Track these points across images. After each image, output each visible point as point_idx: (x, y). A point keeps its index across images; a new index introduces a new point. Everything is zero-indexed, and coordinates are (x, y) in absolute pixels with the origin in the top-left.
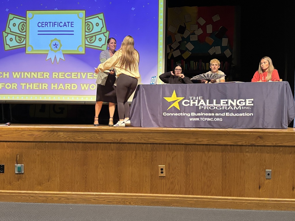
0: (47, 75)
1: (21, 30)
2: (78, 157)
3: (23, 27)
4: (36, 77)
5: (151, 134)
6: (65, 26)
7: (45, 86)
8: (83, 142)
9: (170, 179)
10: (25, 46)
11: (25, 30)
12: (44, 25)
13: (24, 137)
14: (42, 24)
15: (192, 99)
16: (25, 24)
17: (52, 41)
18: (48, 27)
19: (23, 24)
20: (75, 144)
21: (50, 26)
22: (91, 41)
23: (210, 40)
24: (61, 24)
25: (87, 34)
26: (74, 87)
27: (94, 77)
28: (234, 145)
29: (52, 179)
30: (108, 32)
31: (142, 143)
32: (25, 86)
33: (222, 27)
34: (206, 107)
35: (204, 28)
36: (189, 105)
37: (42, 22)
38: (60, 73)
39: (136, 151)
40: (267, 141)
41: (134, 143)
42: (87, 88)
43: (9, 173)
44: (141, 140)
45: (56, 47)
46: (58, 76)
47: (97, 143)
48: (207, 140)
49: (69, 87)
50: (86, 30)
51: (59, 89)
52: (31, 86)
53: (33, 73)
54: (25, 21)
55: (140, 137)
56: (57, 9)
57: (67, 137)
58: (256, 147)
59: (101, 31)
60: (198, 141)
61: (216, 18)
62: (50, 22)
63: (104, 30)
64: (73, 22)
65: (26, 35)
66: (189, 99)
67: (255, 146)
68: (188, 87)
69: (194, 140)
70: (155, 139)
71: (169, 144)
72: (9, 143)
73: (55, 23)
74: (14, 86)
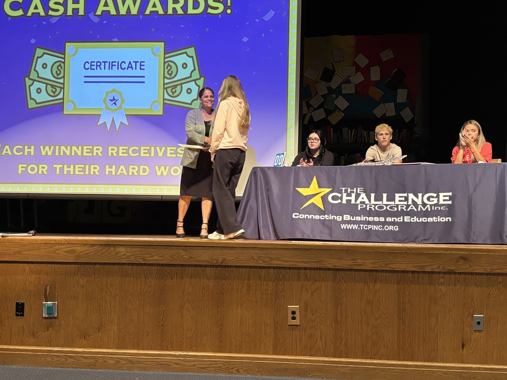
0: (98, 151)
1: (56, 75)
2: (150, 291)
3: (60, 69)
4: (80, 154)
5: (275, 252)
6: (130, 67)
7: (95, 169)
8: (158, 265)
9: (308, 329)
10: (61, 101)
11: (62, 75)
12: (95, 67)
13: (59, 255)
14: (91, 65)
15: (346, 191)
16: (62, 65)
17: (107, 93)
18: (101, 69)
19: (60, 65)
20: (145, 267)
21: (105, 69)
22: (173, 93)
23: (376, 93)
24: (124, 66)
25: (167, 81)
26: (144, 171)
27: (178, 155)
28: (418, 272)
29: (105, 327)
30: (202, 79)
31: (260, 267)
32: (62, 170)
33: (396, 69)
34: (370, 206)
35: (366, 71)
36: (339, 201)
37: (91, 62)
38: (121, 148)
39: (249, 280)
40: (477, 265)
41: (246, 267)
42: (165, 174)
43: (32, 316)
44: (258, 262)
45: (115, 103)
46: (118, 153)
47: (182, 265)
48: (372, 263)
49: (135, 171)
50: (165, 75)
51: (118, 174)
52: (71, 169)
53: (74, 148)
54: (63, 60)
55: (255, 257)
56: (117, 40)
57: (131, 256)
58: (457, 276)
59: (191, 77)
60: (356, 265)
61: (387, 55)
62: (105, 62)
63: (196, 75)
64: (144, 62)
65: (63, 84)
66: (340, 192)
67: (455, 273)
68: (338, 171)
69: (350, 262)
70: (281, 260)
71: (305, 269)
72: (32, 266)
73: (114, 64)
74: (43, 169)
